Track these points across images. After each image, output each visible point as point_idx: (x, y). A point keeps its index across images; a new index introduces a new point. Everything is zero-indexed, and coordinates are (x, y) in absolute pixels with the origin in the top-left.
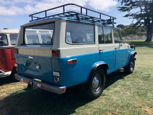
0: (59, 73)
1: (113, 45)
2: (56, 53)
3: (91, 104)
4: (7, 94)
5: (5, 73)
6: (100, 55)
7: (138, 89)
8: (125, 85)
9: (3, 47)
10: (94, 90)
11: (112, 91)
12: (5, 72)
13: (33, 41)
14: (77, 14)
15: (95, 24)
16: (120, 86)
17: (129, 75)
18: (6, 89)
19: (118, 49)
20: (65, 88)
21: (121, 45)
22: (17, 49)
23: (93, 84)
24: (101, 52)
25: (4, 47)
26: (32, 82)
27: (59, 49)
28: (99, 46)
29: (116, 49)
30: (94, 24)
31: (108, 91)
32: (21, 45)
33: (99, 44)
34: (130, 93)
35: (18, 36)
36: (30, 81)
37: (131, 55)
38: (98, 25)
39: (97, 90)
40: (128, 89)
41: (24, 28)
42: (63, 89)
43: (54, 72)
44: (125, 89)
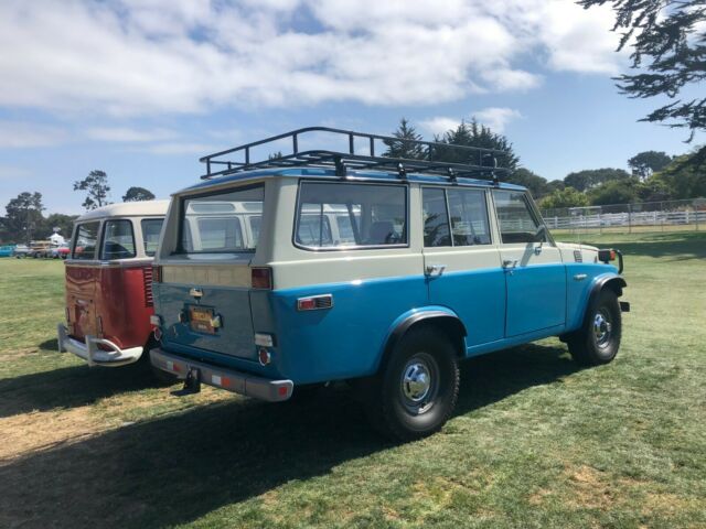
0: (270, 338)
1: (496, 250)
2: (264, 276)
3: (395, 452)
4: (125, 420)
5: (122, 352)
6: (430, 286)
7: (594, 414)
8: (548, 404)
9: (118, 263)
10: (409, 408)
11: (486, 419)
12: (122, 349)
13: (227, 238)
14: (336, 157)
15: (408, 183)
16: (527, 405)
17: (591, 371)
18: (124, 406)
19: (518, 266)
20: (289, 384)
21: (537, 252)
22: (160, 269)
23: (405, 388)
24: (434, 273)
25: (124, 263)
26: (199, 371)
27: (271, 264)
28: (426, 254)
29: (506, 263)
30: (403, 183)
31: (474, 420)
32: (173, 254)
33: (426, 246)
34: (552, 427)
35: (165, 224)
36: (192, 368)
37: (591, 288)
38: (421, 184)
39: (421, 409)
40: (553, 415)
41: (181, 201)
42: (283, 389)
43: (258, 336)
44: (543, 414)
